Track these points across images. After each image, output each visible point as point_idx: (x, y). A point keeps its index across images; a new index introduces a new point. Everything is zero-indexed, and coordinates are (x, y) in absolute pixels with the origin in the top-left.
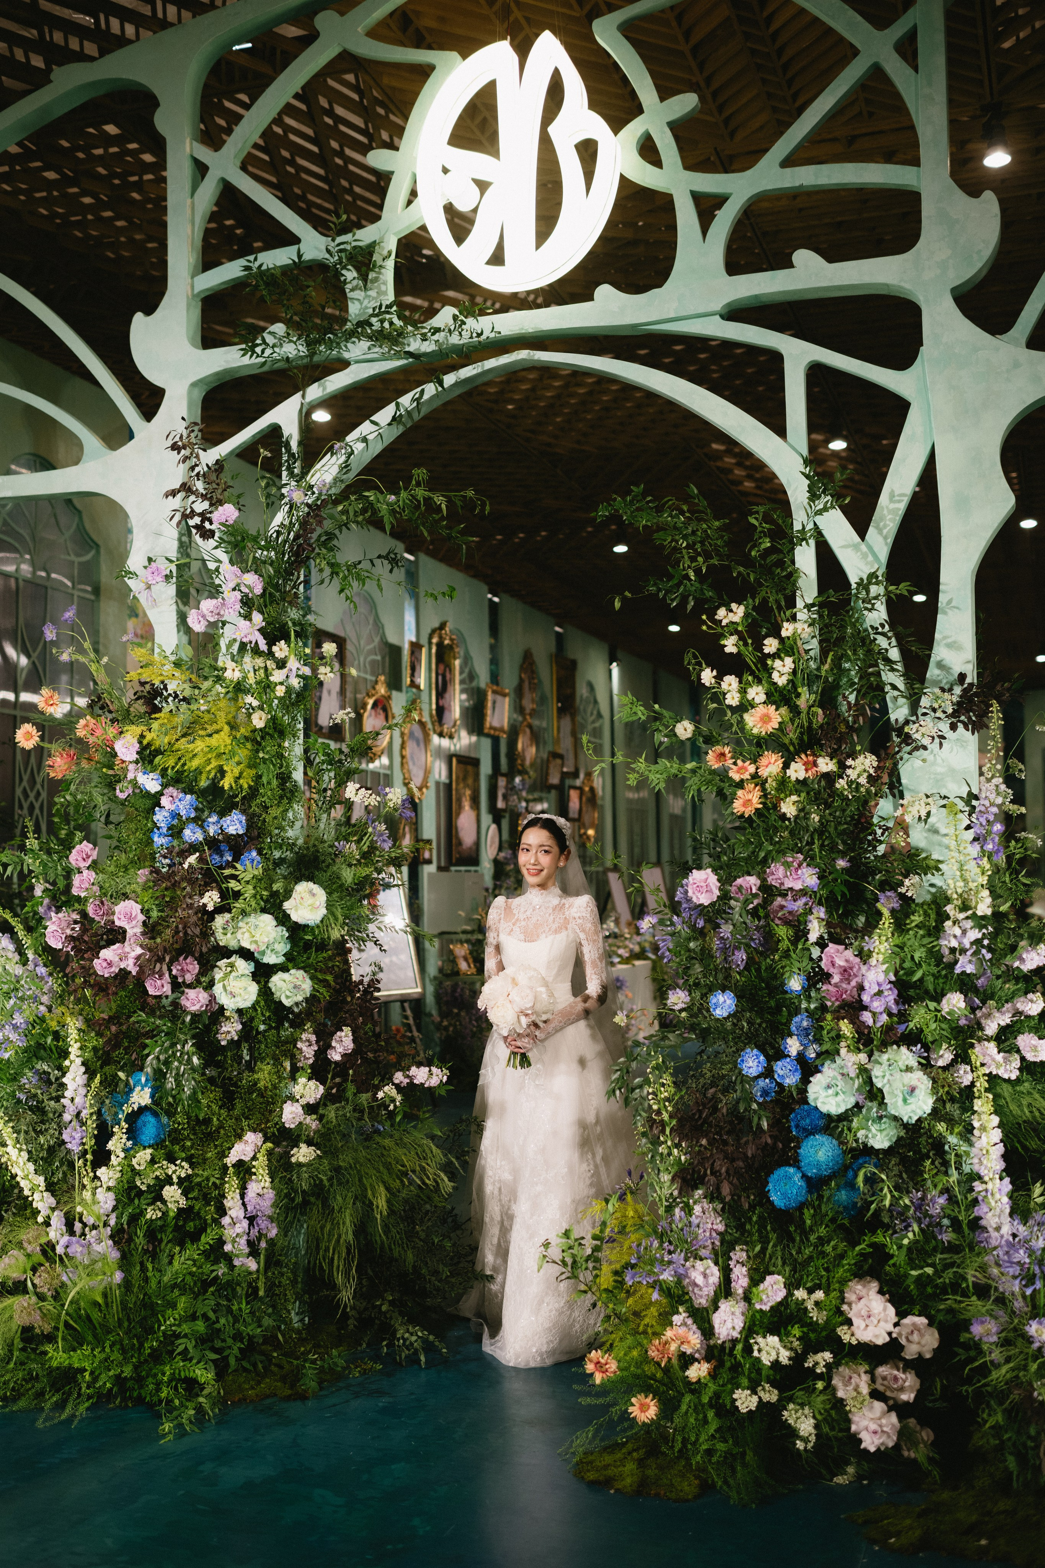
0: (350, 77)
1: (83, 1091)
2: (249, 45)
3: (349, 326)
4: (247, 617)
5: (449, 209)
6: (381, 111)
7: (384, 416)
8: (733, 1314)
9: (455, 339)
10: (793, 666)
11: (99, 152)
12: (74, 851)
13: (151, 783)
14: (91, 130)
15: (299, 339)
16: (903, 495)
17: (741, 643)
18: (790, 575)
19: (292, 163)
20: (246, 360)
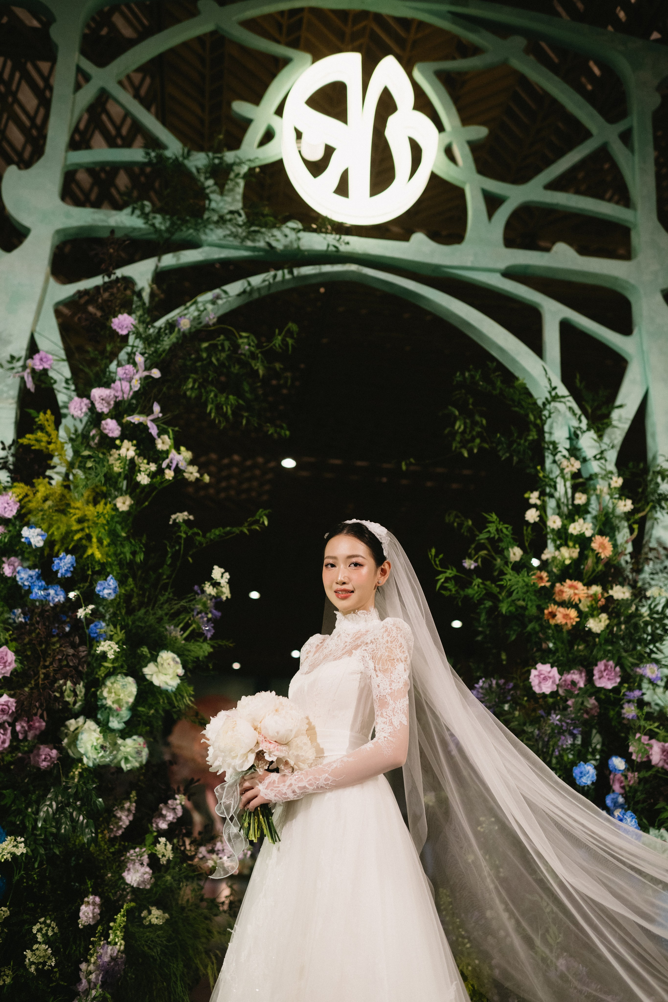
3: (207, 217)
13: (36, 538)
16: (627, 419)
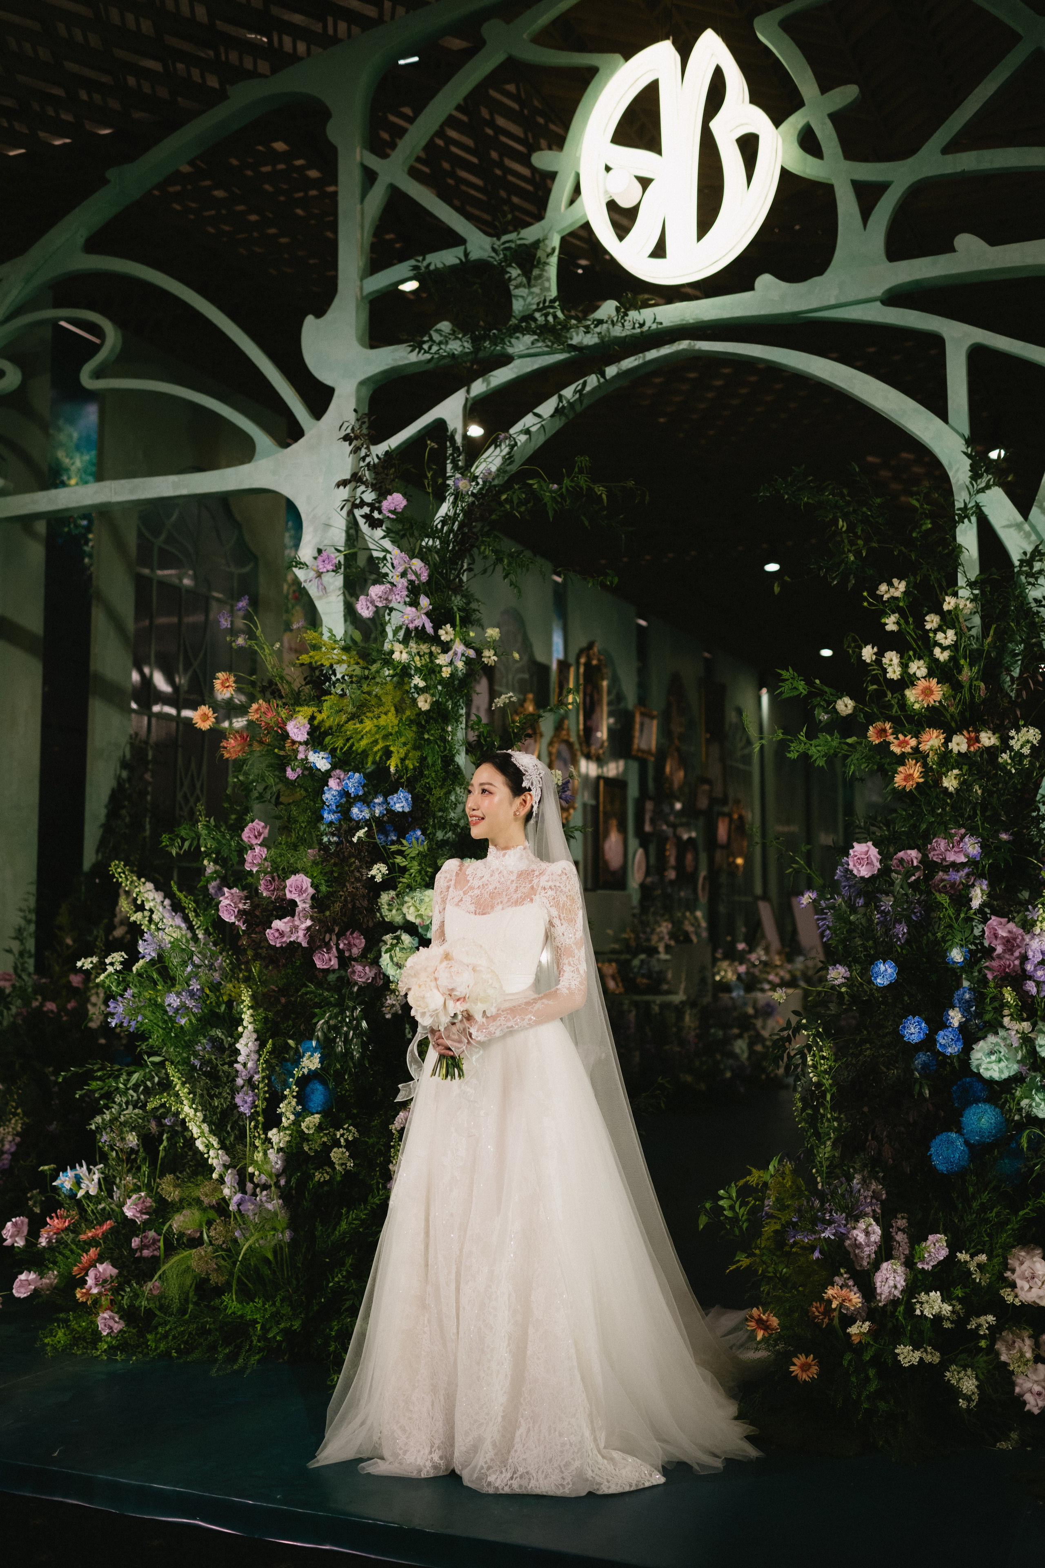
0: (511, 88)
1: (254, 1057)
2: (415, 59)
3: (514, 321)
4: (414, 603)
5: (612, 206)
6: (541, 120)
7: (547, 408)
8: (895, 1271)
9: (617, 331)
10: (955, 638)
11: (267, 169)
12: (246, 830)
13: (320, 761)
14: (260, 148)
15: (464, 336)
17: (902, 622)
18: (953, 550)
19: (453, 175)
20: (414, 357)
